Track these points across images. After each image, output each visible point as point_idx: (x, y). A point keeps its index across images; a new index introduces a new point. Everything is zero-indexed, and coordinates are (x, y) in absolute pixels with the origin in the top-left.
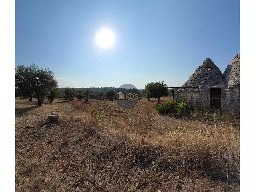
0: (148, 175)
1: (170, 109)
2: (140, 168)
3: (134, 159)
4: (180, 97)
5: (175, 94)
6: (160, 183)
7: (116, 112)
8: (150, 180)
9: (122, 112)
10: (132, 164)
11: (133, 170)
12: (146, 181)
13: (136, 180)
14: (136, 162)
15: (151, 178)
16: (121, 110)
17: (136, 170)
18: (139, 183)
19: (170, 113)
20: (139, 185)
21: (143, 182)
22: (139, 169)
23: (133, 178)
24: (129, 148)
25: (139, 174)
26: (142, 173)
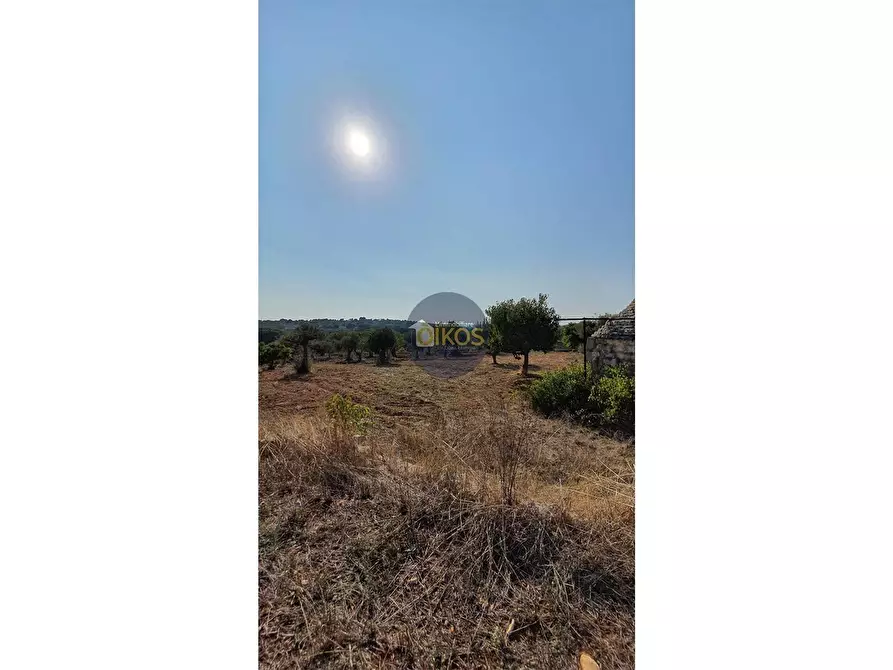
0: (541, 602)
1: (571, 397)
2: (513, 578)
3: (489, 549)
4: (610, 355)
5: (590, 344)
6: (585, 633)
7: (405, 402)
8: (548, 619)
9: (422, 402)
10: (485, 564)
11: (490, 584)
12: (536, 618)
13: (504, 612)
14: (497, 557)
15: (551, 611)
16: (418, 395)
17: (501, 582)
18: (516, 625)
19: (572, 411)
20: (515, 628)
21: (527, 620)
22: (508, 580)
23: (492, 606)
24: (466, 515)
25: (510, 595)
26: (519, 594)
